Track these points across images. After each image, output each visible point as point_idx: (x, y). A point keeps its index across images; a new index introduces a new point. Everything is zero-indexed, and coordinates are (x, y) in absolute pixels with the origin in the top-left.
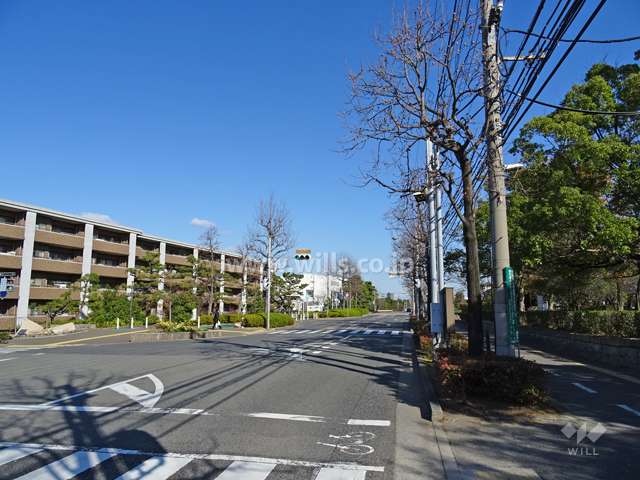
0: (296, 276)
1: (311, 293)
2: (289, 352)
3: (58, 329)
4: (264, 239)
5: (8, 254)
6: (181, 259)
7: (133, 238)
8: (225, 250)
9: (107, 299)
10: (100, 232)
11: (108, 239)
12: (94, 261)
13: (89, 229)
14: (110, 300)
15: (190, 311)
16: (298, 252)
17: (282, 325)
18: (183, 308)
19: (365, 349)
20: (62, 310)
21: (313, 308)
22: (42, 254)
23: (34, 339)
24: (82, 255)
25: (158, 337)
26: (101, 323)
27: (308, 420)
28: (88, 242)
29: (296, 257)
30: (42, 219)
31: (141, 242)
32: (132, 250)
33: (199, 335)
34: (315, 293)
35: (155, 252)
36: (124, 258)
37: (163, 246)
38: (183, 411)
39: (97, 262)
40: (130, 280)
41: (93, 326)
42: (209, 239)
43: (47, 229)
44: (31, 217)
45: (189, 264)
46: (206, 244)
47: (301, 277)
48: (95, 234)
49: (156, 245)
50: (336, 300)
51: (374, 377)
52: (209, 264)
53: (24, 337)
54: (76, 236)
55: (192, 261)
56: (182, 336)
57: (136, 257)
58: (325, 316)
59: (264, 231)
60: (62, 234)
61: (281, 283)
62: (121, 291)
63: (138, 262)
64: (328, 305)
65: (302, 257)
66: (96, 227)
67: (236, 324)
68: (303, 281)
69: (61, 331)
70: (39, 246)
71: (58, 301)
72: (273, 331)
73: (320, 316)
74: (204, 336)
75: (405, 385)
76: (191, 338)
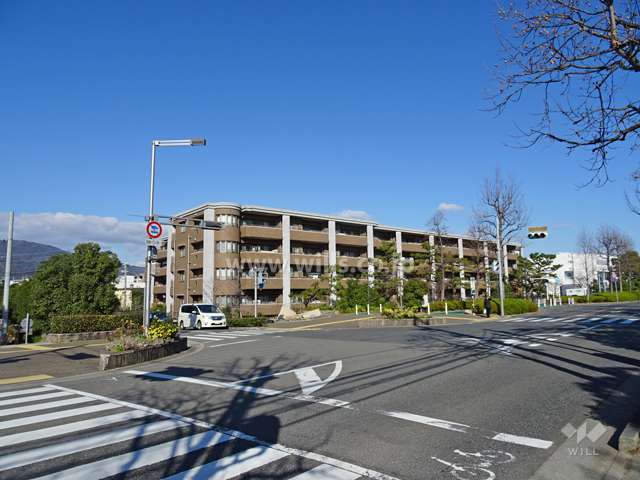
0: (547, 257)
1: (570, 274)
2: (501, 343)
3: (307, 315)
4: (492, 219)
5: (273, 252)
6: (416, 247)
7: (370, 230)
8: (461, 234)
9: (351, 287)
10: (341, 227)
11: (348, 233)
12: (339, 253)
13: (332, 225)
14: (353, 288)
15: (421, 298)
16: (531, 230)
17: (520, 311)
18: (413, 295)
19: (605, 344)
20: (313, 298)
21: (574, 292)
22: (297, 250)
23: (290, 323)
24: (328, 249)
25: (383, 323)
26: (344, 309)
27: (447, 427)
28: (332, 236)
29: (529, 236)
30: (294, 220)
31: (378, 233)
32: (370, 241)
33: (422, 321)
34: (575, 275)
35: (391, 241)
36: (364, 249)
37: (399, 235)
38: (330, 402)
39: (342, 254)
40: (371, 269)
41: (337, 312)
42: (436, 224)
43: (299, 228)
44: (286, 220)
45: (425, 251)
46: (433, 230)
47: (553, 257)
48: (337, 229)
49: (392, 234)
50: (605, 281)
51: (585, 381)
52: (446, 249)
53: (281, 321)
54: (322, 232)
55: (428, 248)
56: (406, 323)
57: (375, 248)
58: (585, 301)
59: (491, 210)
60: (311, 231)
61: (528, 265)
62: (362, 280)
63: (377, 252)
64: (594, 288)
65: (536, 236)
66: (337, 224)
67: (467, 311)
68: (555, 262)
69: (308, 316)
70: (294, 244)
71: (309, 290)
72: (507, 319)
73: (579, 301)
74: (427, 323)
75: (622, 394)
76: (415, 324)
